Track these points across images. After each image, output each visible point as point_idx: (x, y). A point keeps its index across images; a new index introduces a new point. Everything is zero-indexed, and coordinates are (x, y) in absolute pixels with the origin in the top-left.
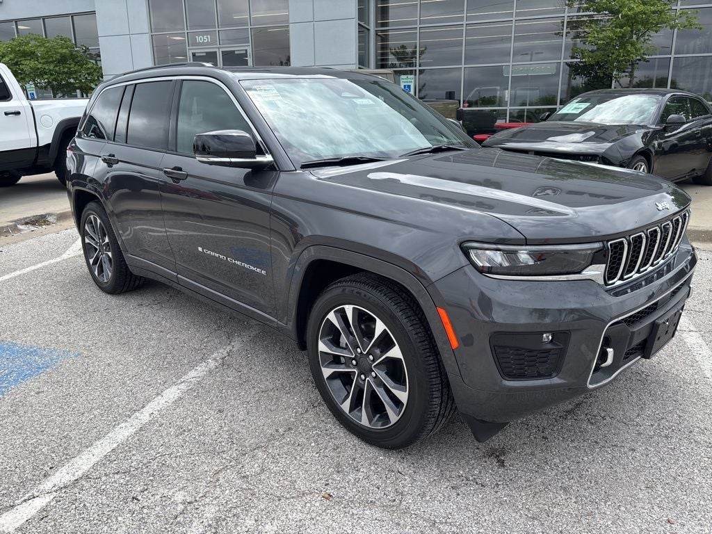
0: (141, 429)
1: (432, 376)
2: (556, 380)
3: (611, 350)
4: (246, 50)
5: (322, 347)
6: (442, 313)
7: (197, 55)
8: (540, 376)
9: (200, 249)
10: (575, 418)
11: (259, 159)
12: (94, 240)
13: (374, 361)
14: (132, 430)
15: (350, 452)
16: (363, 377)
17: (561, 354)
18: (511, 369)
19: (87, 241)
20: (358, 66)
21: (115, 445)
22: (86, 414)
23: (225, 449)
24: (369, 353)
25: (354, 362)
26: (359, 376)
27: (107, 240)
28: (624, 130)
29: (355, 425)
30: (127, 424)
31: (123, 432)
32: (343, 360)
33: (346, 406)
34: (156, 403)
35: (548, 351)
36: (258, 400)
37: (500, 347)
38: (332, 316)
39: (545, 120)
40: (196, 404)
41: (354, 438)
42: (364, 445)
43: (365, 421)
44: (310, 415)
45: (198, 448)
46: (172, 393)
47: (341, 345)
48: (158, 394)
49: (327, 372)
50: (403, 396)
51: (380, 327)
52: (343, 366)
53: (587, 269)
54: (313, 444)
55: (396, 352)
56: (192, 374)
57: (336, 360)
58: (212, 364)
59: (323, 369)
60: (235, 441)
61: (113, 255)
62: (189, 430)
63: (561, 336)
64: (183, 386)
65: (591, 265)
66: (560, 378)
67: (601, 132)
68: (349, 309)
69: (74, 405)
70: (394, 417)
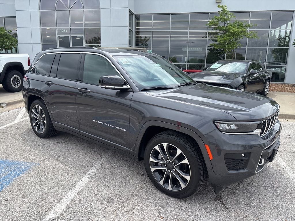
0: (78, 194)
1: (201, 170)
2: (246, 171)
3: (263, 159)
4: (82, 36)
5: (151, 159)
6: (207, 146)
7: (60, 37)
8: (240, 169)
9: (94, 121)
10: (242, 184)
11: (125, 87)
12: (36, 115)
13: (175, 165)
14: (74, 195)
15: (165, 200)
16: (169, 171)
17: (248, 160)
18: (231, 167)
19: (32, 116)
20: (128, 45)
21: (70, 201)
22: (52, 189)
23: (115, 201)
24: (173, 162)
25: (165, 165)
26: (168, 170)
27: (44, 116)
28: (236, 75)
29: (165, 190)
30: (71, 192)
31: (71, 196)
32: (159, 164)
33: (161, 183)
34: (80, 183)
35: (243, 160)
36: (121, 181)
37: (228, 159)
38: (157, 148)
39: (205, 70)
40: (97, 183)
41: (164, 195)
42: (169, 197)
43: (170, 188)
44: (144, 186)
45: (104, 201)
46: (85, 180)
47: (159, 158)
48: (79, 180)
49: (153, 169)
50: (188, 178)
51: (179, 152)
52: (160, 167)
53: (255, 130)
54: (149, 198)
55: (186, 161)
56: (91, 171)
57: (156, 164)
58: (98, 167)
59: (151, 168)
60: (118, 198)
61: (47, 122)
62: (98, 194)
63: (248, 155)
64: (88, 176)
65: (257, 129)
66: (247, 170)
67: (227, 76)
68: (165, 145)
69: (45, 185)
70: (183, 186)
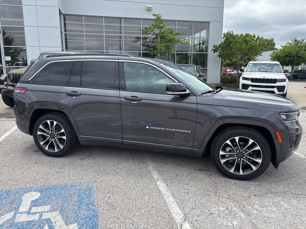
5: (221, 153)
6: (278, 133)
9: (147, 127)
11: (184, 93)
12: (46, 132)
13: (245, 153)
17: (297, 140)
19: (39, 133)
20: (61, 48)
24: (243, 151)
25: (235, 155)
26: (238, 159)
27: (63, 131)
30: (166, 197)
31: (170, 199)
34: (161, 188)
37: (290, 140)
38: (228, 142)
43: (241, 173)
46: (161, 184)
47: (227, 151)
49: (223, 161)
50: (260, 161)
51: (251, 141)
55: (258, 148)
64: (160, 181)
66: (295, 147)
68: (237, 138)
70: (254, 168)
